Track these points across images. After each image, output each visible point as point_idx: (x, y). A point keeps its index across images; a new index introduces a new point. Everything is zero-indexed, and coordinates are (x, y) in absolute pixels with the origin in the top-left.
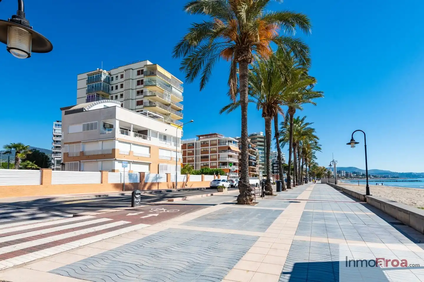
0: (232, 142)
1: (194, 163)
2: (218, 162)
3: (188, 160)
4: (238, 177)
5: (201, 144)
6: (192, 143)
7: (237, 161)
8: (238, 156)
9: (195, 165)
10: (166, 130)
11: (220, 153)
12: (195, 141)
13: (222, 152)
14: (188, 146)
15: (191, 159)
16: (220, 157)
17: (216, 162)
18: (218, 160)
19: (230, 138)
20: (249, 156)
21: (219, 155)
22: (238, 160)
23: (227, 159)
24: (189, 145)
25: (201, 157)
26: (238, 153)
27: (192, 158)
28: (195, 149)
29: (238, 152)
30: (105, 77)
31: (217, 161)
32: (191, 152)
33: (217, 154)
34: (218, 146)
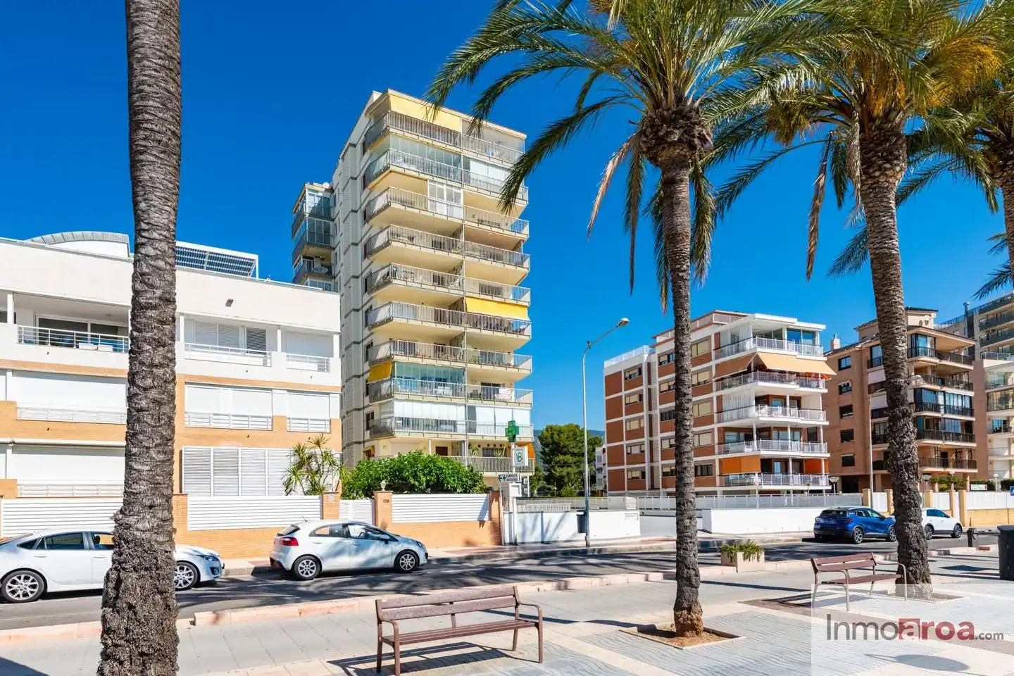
0: (785, 335)
1: (646, 439)
2: (719, 429)
3: (628, 429)
4: (827, 491)
5: (660, 364)
6: (634, 368)
7: (820, 420)
8: (823, 395)
9: (646, 448)
10: (230, 302)
11: (723, 389)
12: (646, 356)
13: (730, 386)
14: (626, 379)
15: (635, 425)
16: (725, 407)
17: (711, 431)
18: (715, 419)
19: (758, 316)
20: (918, 392)
21: (719, 398)
22: (823, 415)
23: (753, 411)
24: (627, 375)
25: (661, 414)
26: (822, 383)
27: (637, 422)
28: (644, 388)
29: (823, 376)
30: (317, 200)
31: (715, 426)
32: (635, 399)
33: (714, 395)
34: (713, 363)
